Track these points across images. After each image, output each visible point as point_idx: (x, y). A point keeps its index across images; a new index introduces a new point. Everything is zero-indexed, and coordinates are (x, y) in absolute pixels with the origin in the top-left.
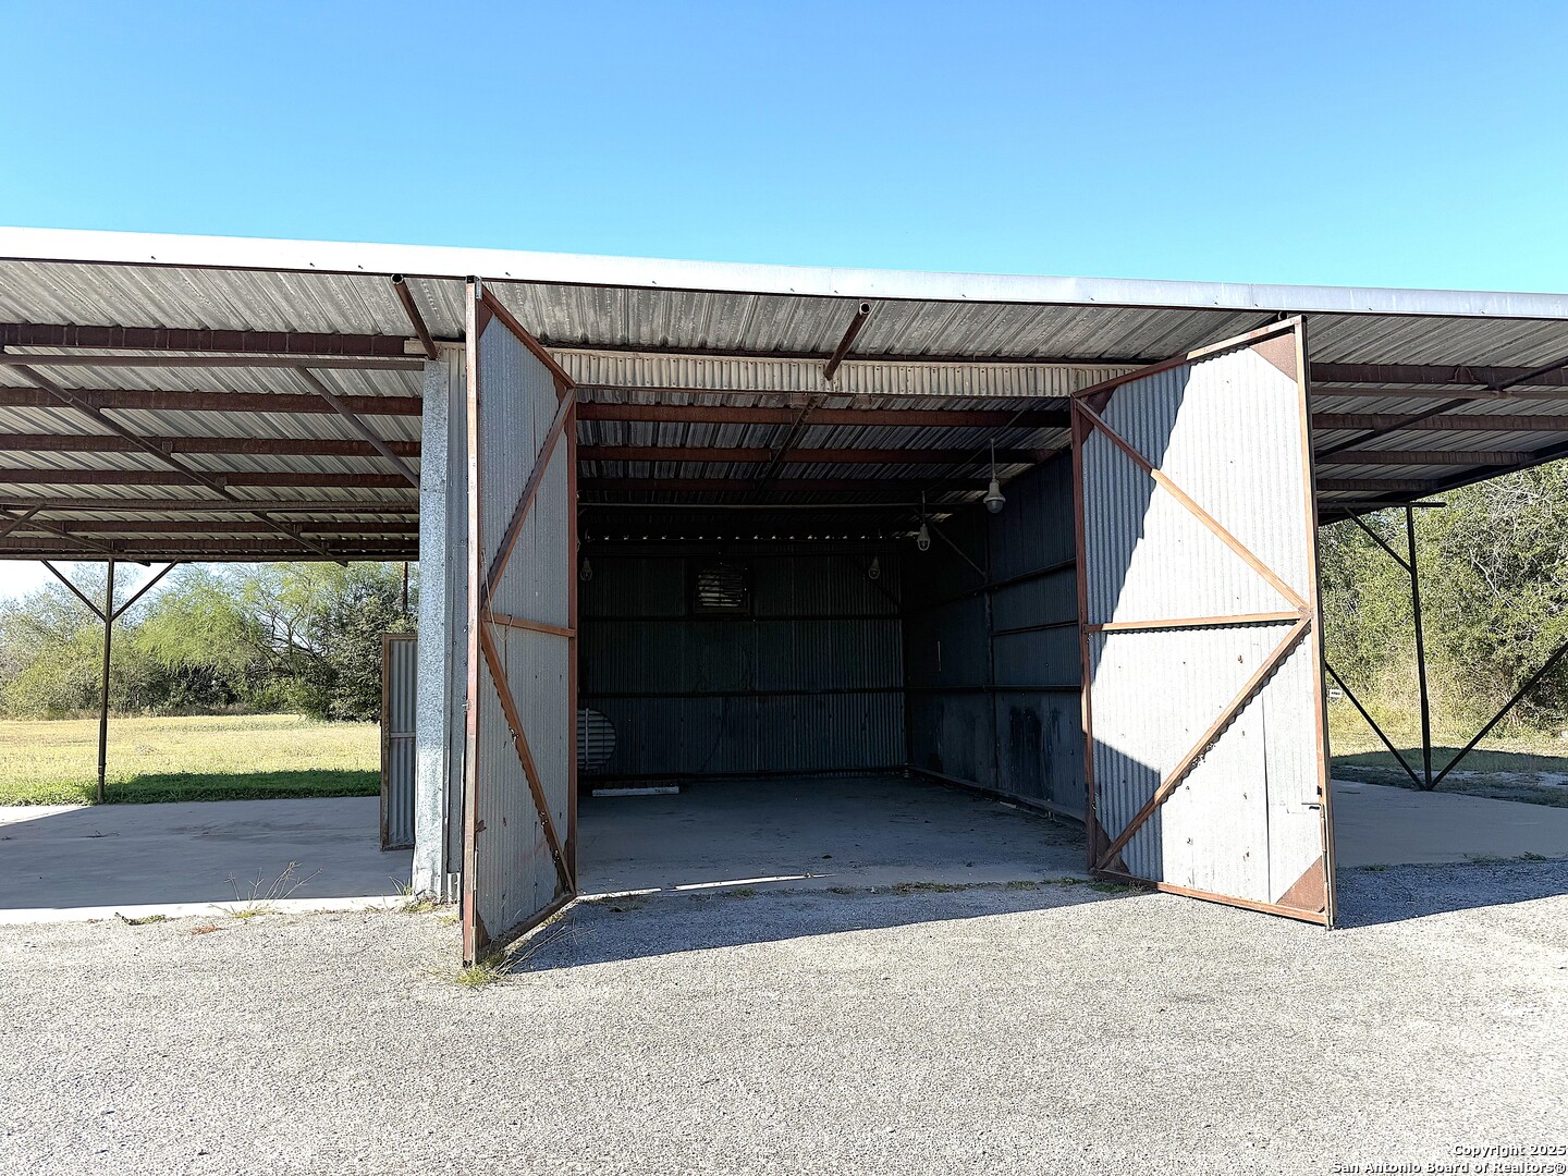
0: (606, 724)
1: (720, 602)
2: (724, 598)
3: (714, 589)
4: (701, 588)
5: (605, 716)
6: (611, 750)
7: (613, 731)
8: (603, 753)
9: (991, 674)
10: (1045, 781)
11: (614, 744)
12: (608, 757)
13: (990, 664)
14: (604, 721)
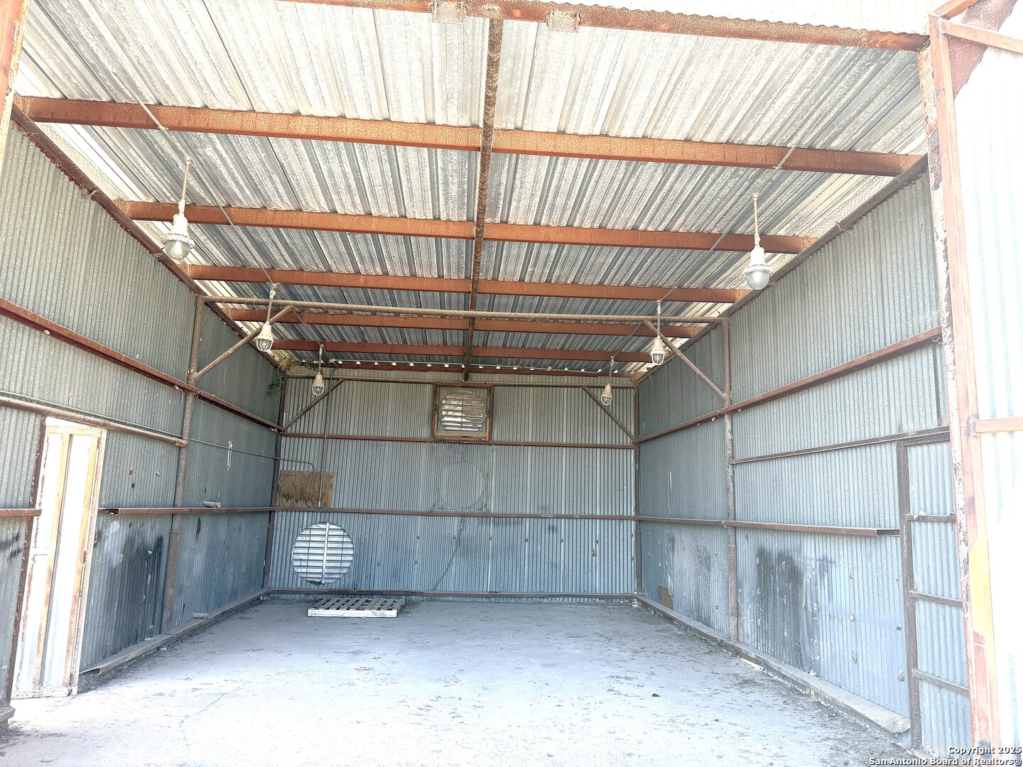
0: (345, 539)
1: (461, 427)
2: (465, 423)
3: (457, 414)
4: (444, 413)
5: (345, 531)
6: (348, 565)
7: (351, 546)
8: (340, 568)
9: (732, 508)
10: (807, 649)
11: (351, 558)
12: (345, 571)
13: (731, 497)
14: (343, 536)
